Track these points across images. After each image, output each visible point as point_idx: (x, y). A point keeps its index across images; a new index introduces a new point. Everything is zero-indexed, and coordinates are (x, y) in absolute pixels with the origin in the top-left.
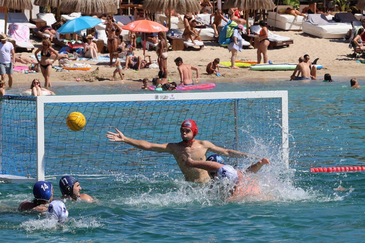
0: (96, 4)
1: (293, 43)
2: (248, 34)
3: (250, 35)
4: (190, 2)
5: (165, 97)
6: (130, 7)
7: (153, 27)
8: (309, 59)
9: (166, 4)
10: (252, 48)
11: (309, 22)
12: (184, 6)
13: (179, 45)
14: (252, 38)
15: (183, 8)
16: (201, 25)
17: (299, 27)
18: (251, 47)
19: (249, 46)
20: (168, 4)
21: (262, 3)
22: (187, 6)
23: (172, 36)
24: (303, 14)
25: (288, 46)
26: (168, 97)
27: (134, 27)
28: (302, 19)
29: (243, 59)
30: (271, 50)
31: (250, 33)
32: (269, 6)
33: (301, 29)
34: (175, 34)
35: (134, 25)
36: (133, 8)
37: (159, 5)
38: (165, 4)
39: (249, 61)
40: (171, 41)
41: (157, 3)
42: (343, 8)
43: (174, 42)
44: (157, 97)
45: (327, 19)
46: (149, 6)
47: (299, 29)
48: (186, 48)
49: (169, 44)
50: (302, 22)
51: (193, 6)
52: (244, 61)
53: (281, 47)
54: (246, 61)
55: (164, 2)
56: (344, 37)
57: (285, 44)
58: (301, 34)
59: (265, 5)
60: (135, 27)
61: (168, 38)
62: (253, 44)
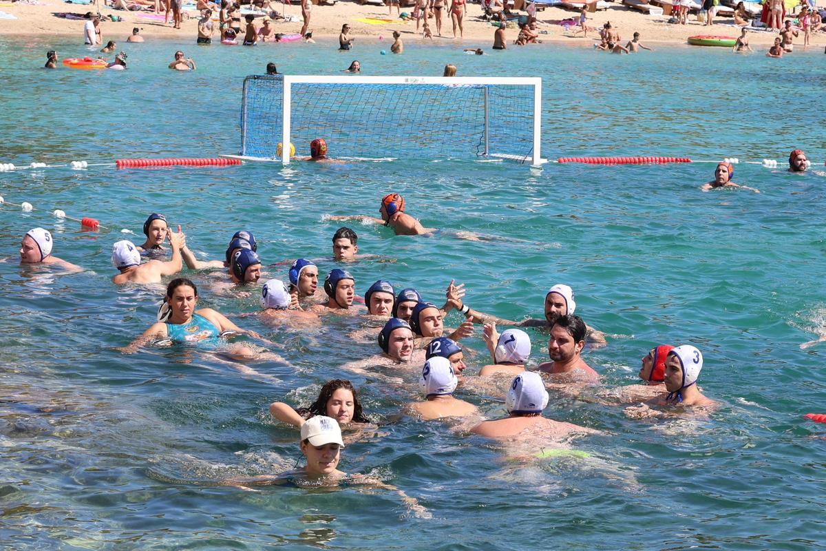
5: (416, 80)
26: (418, 80)
44: (407, 80)
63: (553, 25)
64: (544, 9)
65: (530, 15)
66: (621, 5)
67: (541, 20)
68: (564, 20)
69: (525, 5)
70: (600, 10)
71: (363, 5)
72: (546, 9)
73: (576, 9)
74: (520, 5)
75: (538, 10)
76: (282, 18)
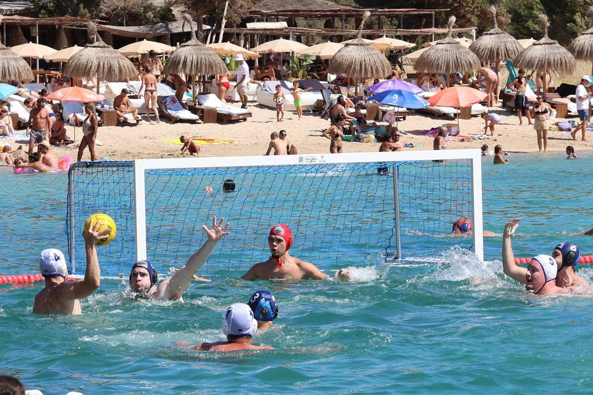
0: (8, 67)
1: (251, 116)
2: (195, 105)
3: (197, 106)
4: (124, 66)
5: (313, 159)
6: (39, 74)
7: (86, 96)
8: (286, 135)
9: (95, 68)
10: (201, 123)
11: (266, 90)
12: (117, 71)
13: (111, 120)
14: (200, 110)
15: (115, 73)
16: (134, 94)
17: (253, 97)
18: (200, 121)
19: (198, 120)
20: (96, 68)
21: (212, 67)
22: (120, 71)
23: (102, 107)
24: (256, 81)
25: (245, 120)
26: (316, 159)
27: (62, 95)
28: (256, 87)
29: (195, 135)
30: (226, 125)
31: (197, 104)
32: (221, 71)
33: (256, 99)
34: (105, 106)
35: (61, 94)
36: (44, 75)
37: (85, 69)
38: (93, 68)
39: (203, 138)
40: (100, 113)
41: (84, 67)
42: (300, 74)
43: (105, 115)
44: (301, 159)
45: (287, 87)
46: (73, 71)
47: (252, 100)
48: (120, 123)
49: (99, 118)
50: (255, 91)
51: (127, 71)
52: (197, 138)
53: (237, 121)
54: (199, 138)
55: (91, 66)
56: (310, 110)
57: (241, 117)
58: (256, 106)
59: (216, 70)
60: (64, 95)
61: (97, 111)
62: (202, 118)
63: (420, 137)
64: (404, 118)
65: (390, 125)
66: (501, 109)
67: (403, 131)
68: (433, 129)
69: (381, 114)
70: (476, 116)
71: (174, 123)
72: (407, 117)
73: (445, 116)
74: (375, 115)
75: (398, 120)
76: (73, 142)
